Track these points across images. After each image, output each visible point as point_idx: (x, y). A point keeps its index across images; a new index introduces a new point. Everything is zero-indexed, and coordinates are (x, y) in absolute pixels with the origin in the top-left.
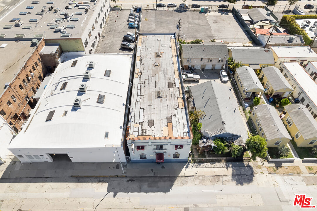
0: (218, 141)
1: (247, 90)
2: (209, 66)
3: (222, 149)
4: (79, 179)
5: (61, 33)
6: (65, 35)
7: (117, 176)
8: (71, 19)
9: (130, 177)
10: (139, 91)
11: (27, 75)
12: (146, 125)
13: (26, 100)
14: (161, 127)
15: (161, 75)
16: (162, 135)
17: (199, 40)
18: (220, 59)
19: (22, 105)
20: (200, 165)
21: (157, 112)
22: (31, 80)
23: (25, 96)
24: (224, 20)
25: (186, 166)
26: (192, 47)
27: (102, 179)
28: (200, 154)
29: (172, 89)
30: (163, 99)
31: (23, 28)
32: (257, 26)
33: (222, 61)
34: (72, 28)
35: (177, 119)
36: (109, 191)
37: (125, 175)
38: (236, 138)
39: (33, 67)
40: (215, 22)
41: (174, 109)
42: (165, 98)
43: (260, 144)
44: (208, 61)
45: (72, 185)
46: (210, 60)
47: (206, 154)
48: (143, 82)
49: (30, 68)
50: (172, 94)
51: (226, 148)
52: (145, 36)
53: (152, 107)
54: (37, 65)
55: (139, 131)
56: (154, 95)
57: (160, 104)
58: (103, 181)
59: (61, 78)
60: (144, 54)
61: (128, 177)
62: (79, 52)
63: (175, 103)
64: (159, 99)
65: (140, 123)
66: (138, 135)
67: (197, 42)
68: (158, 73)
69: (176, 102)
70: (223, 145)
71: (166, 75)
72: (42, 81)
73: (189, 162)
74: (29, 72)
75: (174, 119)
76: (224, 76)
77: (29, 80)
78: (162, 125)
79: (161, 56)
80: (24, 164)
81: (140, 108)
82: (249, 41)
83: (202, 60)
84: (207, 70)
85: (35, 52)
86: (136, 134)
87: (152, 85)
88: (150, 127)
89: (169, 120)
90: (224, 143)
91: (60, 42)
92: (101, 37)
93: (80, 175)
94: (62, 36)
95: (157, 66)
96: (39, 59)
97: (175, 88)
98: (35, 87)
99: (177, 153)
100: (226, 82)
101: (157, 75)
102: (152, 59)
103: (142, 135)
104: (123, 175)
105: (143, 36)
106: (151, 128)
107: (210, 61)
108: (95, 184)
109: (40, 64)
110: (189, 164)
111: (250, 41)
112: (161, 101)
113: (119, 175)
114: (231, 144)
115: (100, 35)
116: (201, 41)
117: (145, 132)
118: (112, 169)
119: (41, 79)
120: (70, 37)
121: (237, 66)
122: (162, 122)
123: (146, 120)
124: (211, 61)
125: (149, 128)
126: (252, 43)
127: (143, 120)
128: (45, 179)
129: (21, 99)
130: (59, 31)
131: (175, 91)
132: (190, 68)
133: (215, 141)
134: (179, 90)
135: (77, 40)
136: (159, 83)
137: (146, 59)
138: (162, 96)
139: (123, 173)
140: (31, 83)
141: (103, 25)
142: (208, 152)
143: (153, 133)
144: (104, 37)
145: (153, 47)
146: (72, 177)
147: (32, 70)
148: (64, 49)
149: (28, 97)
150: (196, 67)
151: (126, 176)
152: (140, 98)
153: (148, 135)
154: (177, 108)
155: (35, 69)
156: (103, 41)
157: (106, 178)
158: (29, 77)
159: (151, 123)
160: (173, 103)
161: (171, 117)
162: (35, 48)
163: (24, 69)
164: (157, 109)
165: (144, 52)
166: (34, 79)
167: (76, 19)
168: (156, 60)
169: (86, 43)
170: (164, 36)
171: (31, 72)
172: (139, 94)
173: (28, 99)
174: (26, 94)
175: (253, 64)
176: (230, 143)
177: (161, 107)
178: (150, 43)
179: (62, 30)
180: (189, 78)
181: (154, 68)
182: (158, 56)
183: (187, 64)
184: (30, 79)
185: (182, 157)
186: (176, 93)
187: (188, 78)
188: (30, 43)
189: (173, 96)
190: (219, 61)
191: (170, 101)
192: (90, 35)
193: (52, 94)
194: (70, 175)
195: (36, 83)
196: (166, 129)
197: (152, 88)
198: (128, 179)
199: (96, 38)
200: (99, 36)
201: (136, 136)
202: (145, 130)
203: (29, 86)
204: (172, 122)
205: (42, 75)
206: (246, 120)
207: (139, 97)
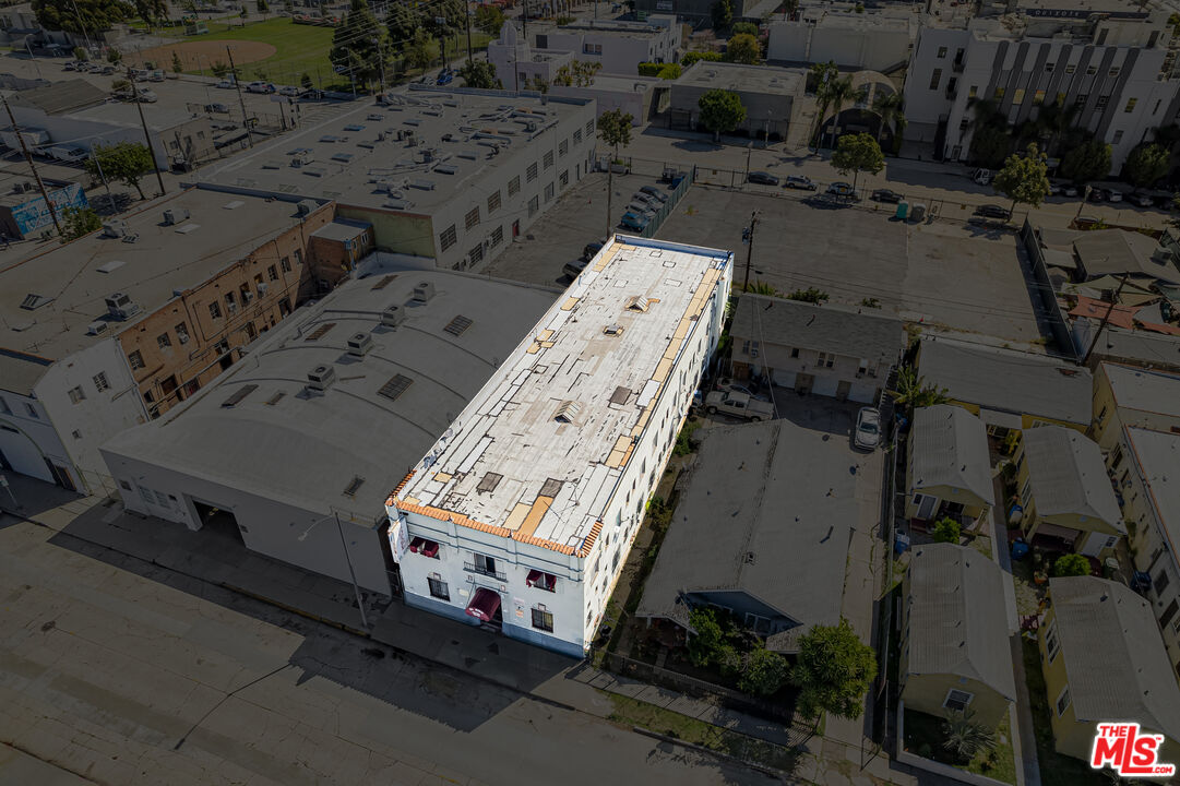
0: (707, 614)
1: (921, 486)
2: (826, 385)
3: (714, 650)
4: (238, 598)
5: (391, 196)
6: (395, 203)
7: (344, 626)
8: (438, 168)
9: (378, 643)
10: (515, 389)
11: (246, 285)
12: (470, 483)
13: (219, 352)
14: (511, 501)
15: (610, 361)
16: (501, 522)
17: (821, 293)
18: (864, 363)
19: (200, 358)
20: (620, 684)
21: (526, 459)
22: (253, 301)
23: (219, 339)
24: (971, 255)
25: (569, 670)
26: (771, 306)
27: (296, 620)
28: (639, 647)
29: (620, 407)
30: (571, 428)
31: (305, 173)
32: (1087, 292)
33: (872, 375)
34: (427, 189)
35: (578, 492)
36: (293, 662)
37: (365, 631)
38: (781, 624)
39: (272, 269)
40: (933, 257)
41: (587, 464)
42: (578, 424)
43: (833, 655)
44: (821, 363)
45: (209, 608)
46: (826, 360)
47: (662, 657)
48: (540, 370)
49: (262, 268)
50: (611, 420)
51: (728, 649)
52: (633, 247)
53: (523, 440)
54: (286, 267)
55: (438, 495)
56: (554, 408)
57: (553, 439)
58: (297, 628)
59: (326, 311)
60: (596, 294)
61: (374, 640)
62: (418, 258)
63: (602, 447)
64: (559, 424)
65: (457, 473)
66: (430, 505)
67: (811, 297)
68: (603, 353)
69: (608, 445)
70: (718, 632)
71: (625, 364)
72: (290, 312)
73: (587, 662)
74: (256, 278)
75: (566, 490)
76: (867, 427)
77: (245, 300)
78: (518, 496)
79: (645, 309)
80: (130, 513)
81: (486, 435)
82: (1038, 337)
83: (795, 353)
84: (818, 397)
85: (293, 229)
86: (426, 499)
87: (564, 380)
88: (480, 491)
89: (551, 488)
90: (725, 628)
91: (373, 219)
92: (519, 239)
93: (244, 588)
94: (387, 203)
95: (615, 333)
96: (298, 252)
97: (630, 406)
98: (259, 324)
99: (542, 609)
100: (866, 450)
101: (596, 358)
102: (609, 313)
103: (441, 506)
104: (361, 629)
105: (625, 246)
106: (480, 494)
107: (825, 363)
108: (270, 629)
109: (297, 268)
110: (583, 668)
111: (1042, 335)
112: (559, 431)
113: (350, 625)
114: (756, 641)
115: (521, 230)
116: (825, 297)
117: (454, 500)
118: (342, 601)
119: (285, 306)
120: (405, 210)
121: (923, 399)
122: (524, 487)
123: (481, 470)
124: (830, 365)
125: (473, 494)
126: (1045, 345)
127: (472, 468)
128: (153, 569)
129: (202, 343)
130: (388, 192)
131: (623, 414)
132: (753, 378)
133: (696, 611)
134: (640, 415)
135: (420, 221)
136: (586, 382)
137: (592, 310)
138: (571, 418)
139: (363, 625)
140: (251, 308)
141: (543, 208)
142: (670, 652)
143: (477, 511)
144: (530, 237)
145: (635, 281)
146: (222, 586)
147: (266, 276)
148: (381, 240)
149: (225, 345)
150: (777, 377)
151: (368, 637)
152: (503, 409)
153: (459, 513)
154: (600, 462)
155: (275, 277)
156: (520, 248)
157: (308, 621)
158: (248, 291)
159: (489, 483)
160: (597, 446)
161: (562, 482)
162: (298, 221)
163: (241, 264)
164: (533, 450)
165: (599, 289)
166: (264, 302)
167: (451, 170)
168: (620, 318)
169: (449, 238)
170: (692, 255)
171: (261, 282)
172: (507, 398)
173: (224, 350)
174: (224, 333)
175: (997, 410)
176: (748, 636)
177: (551, 446)
178: (634, 268)
179: (393, 190)
180: (730, 403)
181: (602, 337)
182: (634, 307)
183: (745, 359)
184: (251, 297)
185: (562, 633)
186: (625, 421)
187: (726, 403)
188: (294, 208)
189: (607, 427)
190: (862, 370)
191: (590, 436)
192: (472, 219)
193: (282, 348)
194: (220, 581)
195: (267, 315)
196: (522, 511)
197: (559, 389)
198: (370, 646)
199: (498, 235)
200: (516, 232)
201: (422, 505)
202: (458, 497)
203: (241, 315)
204: (554, 498)
205: (293, 301)
206: (880, 592)
207: (502, 404)
